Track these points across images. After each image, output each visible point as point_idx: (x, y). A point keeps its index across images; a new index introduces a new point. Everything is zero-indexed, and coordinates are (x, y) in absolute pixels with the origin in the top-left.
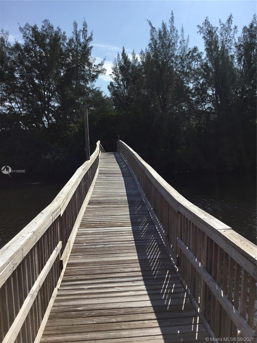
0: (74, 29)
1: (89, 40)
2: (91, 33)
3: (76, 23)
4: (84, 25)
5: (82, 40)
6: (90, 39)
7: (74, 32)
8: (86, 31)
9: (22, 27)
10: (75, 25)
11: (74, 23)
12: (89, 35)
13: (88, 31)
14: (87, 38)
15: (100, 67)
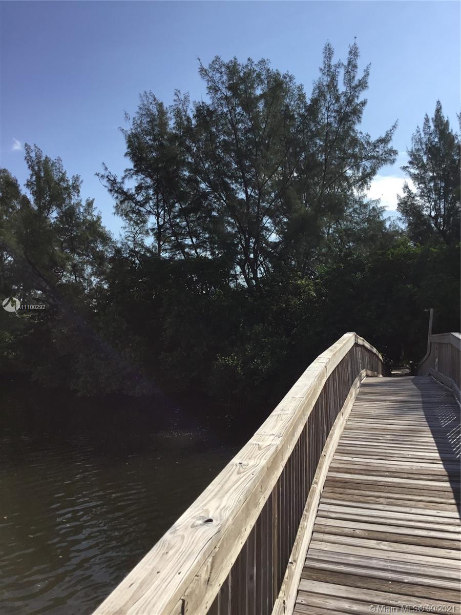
0: (324, 62)
1: (359, 88)
2: (365, 70)
3: (330, 49)
4: (350, 53)
5: (342, 88)
6: (363, 85)
7: (324, 68)
8: (355, 66)
9: (206, 67)
10: (329, 52)
11: (326, 48)
12: (359, 75)
13: (358, 66)
14: (356, 82)
15: (381, 146)
